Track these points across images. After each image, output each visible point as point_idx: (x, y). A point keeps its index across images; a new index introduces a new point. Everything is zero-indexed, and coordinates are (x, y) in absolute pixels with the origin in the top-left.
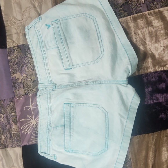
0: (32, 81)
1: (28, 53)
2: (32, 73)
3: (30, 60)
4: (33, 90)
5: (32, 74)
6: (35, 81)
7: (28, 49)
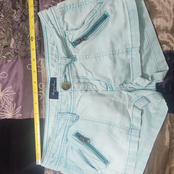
0: (3, 47)
1: (2, 12)
2: (4, 36)
3: (3, 20)
4: (3, 56)
5: (4, 38)
6: (6, 46)
7: (2, 8)
